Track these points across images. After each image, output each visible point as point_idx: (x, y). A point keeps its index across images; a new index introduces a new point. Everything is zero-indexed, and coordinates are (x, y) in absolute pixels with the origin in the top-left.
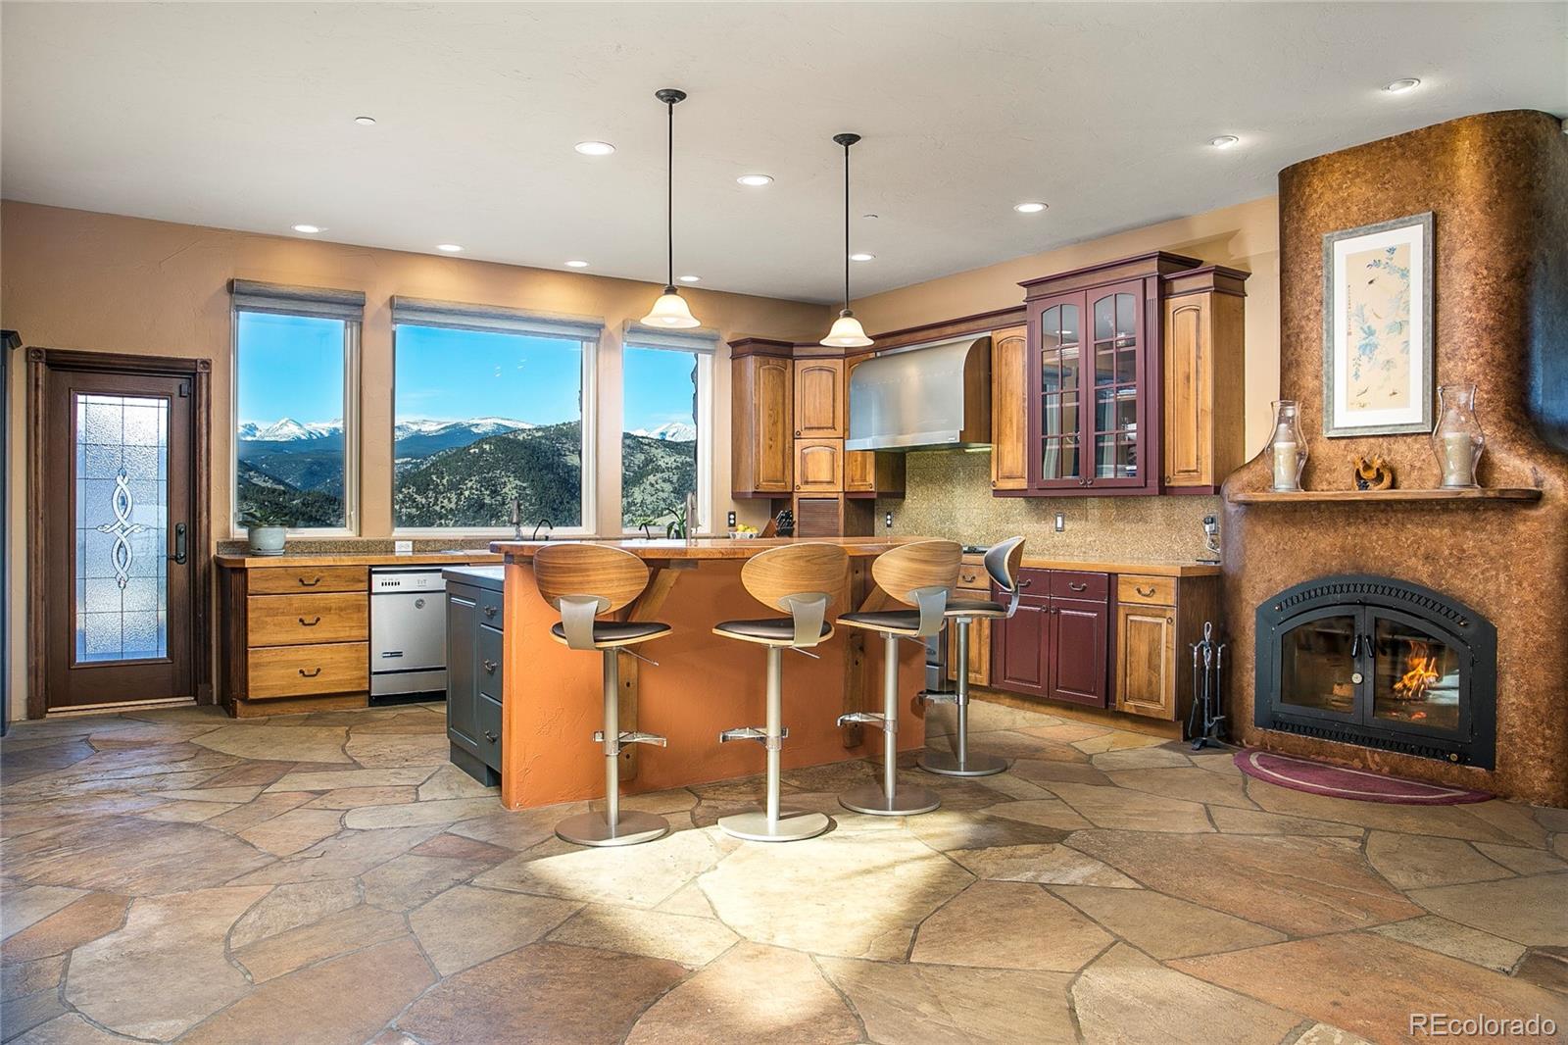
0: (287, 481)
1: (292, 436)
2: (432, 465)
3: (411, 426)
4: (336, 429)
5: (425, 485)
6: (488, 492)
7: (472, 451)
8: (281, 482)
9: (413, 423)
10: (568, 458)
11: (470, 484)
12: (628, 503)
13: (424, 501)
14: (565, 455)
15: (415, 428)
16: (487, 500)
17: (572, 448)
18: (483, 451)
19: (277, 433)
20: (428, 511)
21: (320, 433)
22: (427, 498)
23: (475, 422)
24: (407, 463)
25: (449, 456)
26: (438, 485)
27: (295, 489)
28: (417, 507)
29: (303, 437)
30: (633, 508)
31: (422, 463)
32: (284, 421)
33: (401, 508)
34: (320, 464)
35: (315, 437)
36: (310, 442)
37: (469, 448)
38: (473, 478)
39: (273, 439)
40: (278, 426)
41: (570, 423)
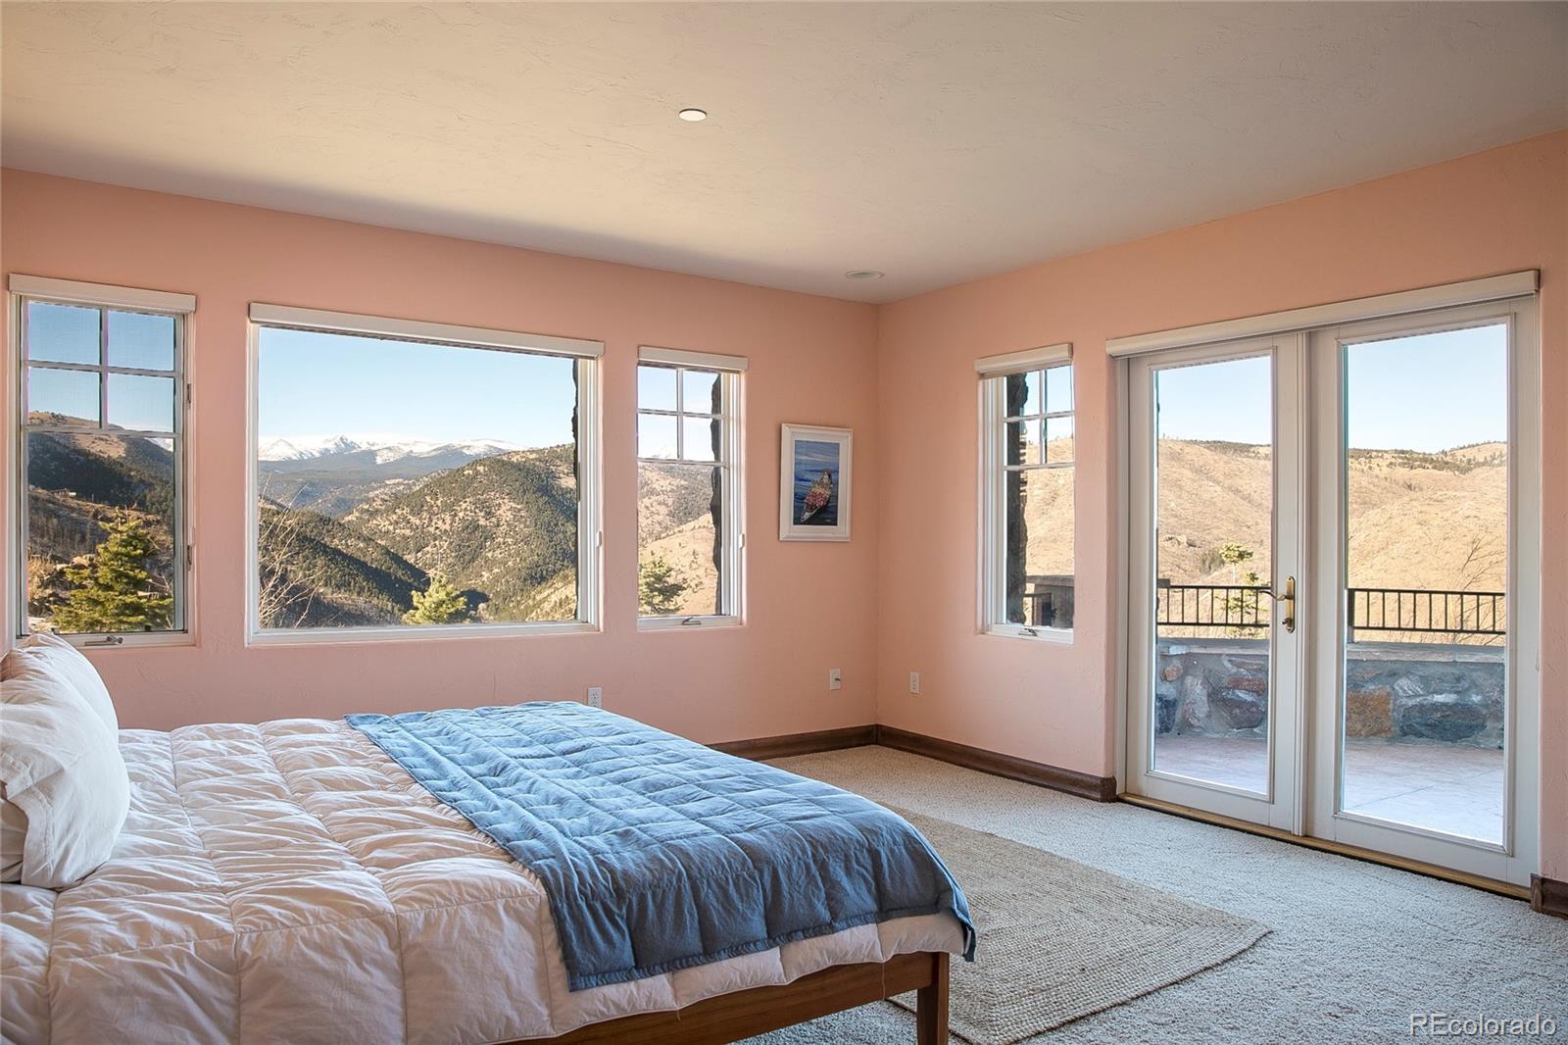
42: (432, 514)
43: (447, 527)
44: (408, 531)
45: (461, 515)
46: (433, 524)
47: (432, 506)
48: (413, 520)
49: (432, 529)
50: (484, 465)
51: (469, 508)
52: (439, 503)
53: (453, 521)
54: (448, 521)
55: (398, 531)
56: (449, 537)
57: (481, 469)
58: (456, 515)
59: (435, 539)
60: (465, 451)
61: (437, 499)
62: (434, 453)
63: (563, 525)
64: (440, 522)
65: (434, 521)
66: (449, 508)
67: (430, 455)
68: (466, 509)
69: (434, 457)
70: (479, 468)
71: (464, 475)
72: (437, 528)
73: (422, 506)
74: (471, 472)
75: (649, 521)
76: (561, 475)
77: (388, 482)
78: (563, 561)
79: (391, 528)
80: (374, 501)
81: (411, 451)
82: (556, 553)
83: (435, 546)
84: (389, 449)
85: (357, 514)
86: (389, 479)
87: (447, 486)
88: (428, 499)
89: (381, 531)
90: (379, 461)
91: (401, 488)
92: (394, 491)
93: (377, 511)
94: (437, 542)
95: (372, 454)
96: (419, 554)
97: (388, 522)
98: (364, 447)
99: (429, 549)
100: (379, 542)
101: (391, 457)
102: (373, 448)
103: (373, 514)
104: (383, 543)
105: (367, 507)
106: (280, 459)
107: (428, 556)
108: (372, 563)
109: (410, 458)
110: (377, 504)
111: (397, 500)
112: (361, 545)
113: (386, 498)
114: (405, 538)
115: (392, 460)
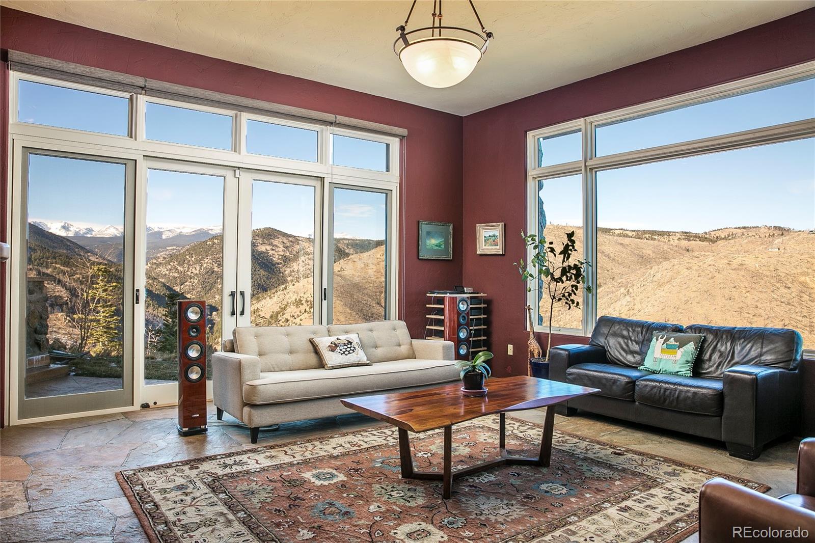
42: (189, 265)
43: (198, 272)
44: (177, 274)
45: (205, 265)
46: (190, 270)
47: (189, 261)
48: (179, 268)
49: (189, 273)
50: (218, 239)
51: (209, 262)
52: (193, 259)
53: (201, 269)
54: (198, 269)
55: (171, 274)
56: (198, 277)
57: (216, 241)
58: (202, 266)
59: (191, 278)
60: (210, 232)
61: (192, 257)
62: (194, 233)
63: (258, 271)
64: (194, 269)
65: (190, 269)
66: (199, 262)
67: (191, 234)
68: (207, 263)
69: (193, 235)
70: (215, 241)
71: (207, 245)
72: (192, 272)
73: (185, 261)
74: (211, 243)
75: (304, 269)
76: (259, 245)
77: (168, 248)
78: (258, 289)
79: (167, 272)
80: (159, 258)
81: (181, 232)
82: (254, 285)
83: (191, 282)
84: (170, 231)
85: (150, 265)
86: (169, 247)
87: (198, 250)
88: (187, 257)
89: (162, 274)
90: (164, 237)
91: (175, 251)
92: (171, 253)
93: (161, 263)
94: (192, 280)
95: (160, 233)
96: (182, 286)
98: (156, 230)
99: (187, 283)
100: (161, 280)
101: (170, 235)
102: (161, 230)
103: (158, 265)
104: (163, 280)
105: (155, 261)
106: (110, 236)
107: (187, 287)
109: (180, 236)
110: (161, 260)
111: (172, 257)
112: (150, 281)
113: (166, 256)
114: (175, 278)
115: (171, 237)
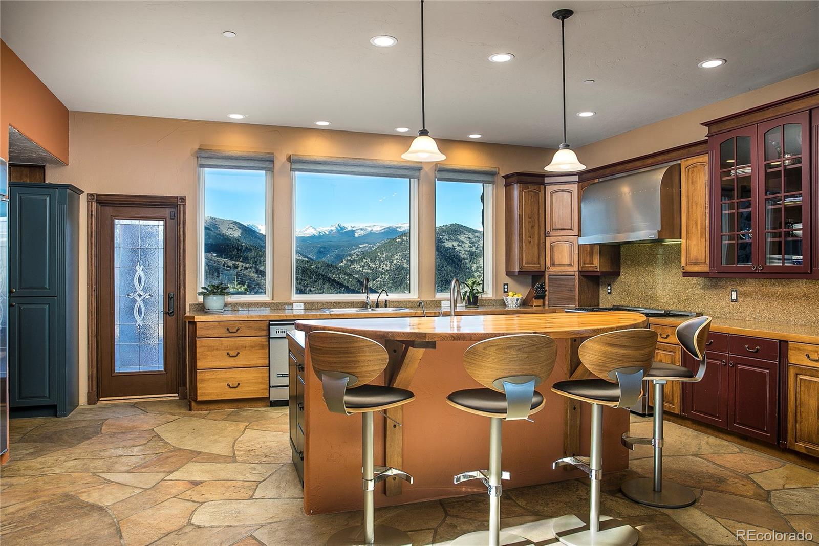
0: (309, 256)
1: (312, 234)
2: (378, 247)
3: (367, 228)
4: (332, 230)
5: (374, 258)
6: (405, 261)
7: (397, 240)
8: (306, 257)
9: (369, 227)
10: (446, 244)
11: (396, 258)
12: (477, 266)
13: (374, 266)
14: (444, 242)
15: (370, 229)
16: (405, 265)
17: (448, 238)
18: (403, 240)
19: (304, 233)
20: (376, 271)
21: (324, 233)
22: (375, 264)
23: (399, 225)
24: (366, 247)
25: (386, 243)
26: (381, 258)
27: (313, 260)
28: (370, 269)
29: (317, 235)
30: (480, 269)
31: (373, 247)
32: (307, 227)
33: (363, 269)
34: (324, 248)
35: (322, 235)
36: (320, 237)
37: (396, 239)
38: (398, 254)
39: (303, 236)
40: (305, 229)
41: (447, 225)
97: (359, 266)
108: (351, 287)
